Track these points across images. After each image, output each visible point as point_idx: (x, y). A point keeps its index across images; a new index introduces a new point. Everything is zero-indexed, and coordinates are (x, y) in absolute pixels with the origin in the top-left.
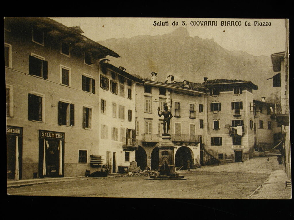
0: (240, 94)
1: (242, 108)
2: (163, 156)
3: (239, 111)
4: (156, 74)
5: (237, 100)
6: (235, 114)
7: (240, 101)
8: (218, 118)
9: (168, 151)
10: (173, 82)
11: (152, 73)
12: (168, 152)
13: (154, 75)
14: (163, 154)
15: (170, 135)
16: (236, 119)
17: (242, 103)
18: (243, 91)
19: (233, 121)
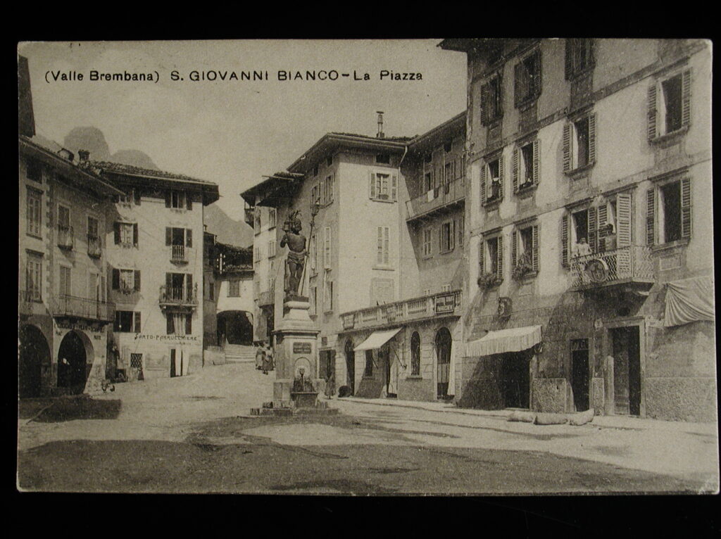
0: (187, 209)
1: (190, 244)
2: (298, 355)
3: (184, 251)
6: (173, 257)
9: (309, 341)
12: (310, 345)
14: (296, 351)
16: (175, 270)
17: (189, 232)
18: (194, 205)
19: (168, 275)
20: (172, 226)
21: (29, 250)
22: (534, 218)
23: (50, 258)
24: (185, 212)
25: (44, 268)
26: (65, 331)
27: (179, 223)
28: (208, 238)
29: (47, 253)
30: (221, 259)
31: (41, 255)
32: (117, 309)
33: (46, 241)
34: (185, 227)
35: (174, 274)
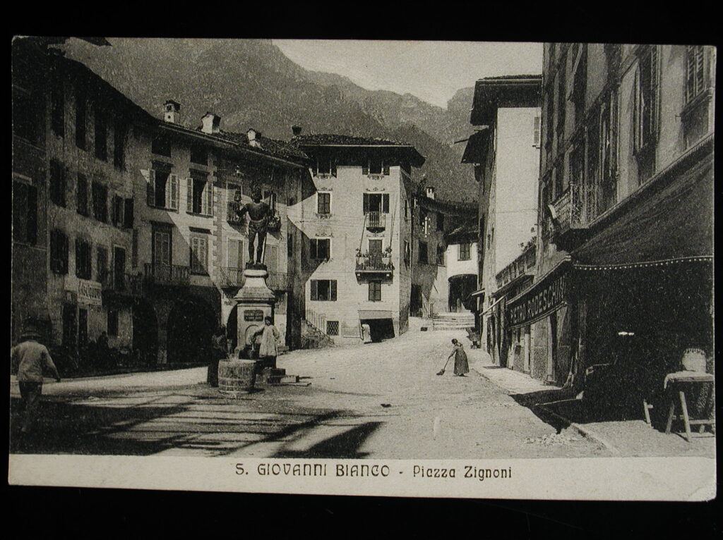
0: (384, 174)
1: (387, 210)
2: (250, 323)
3: (377, 218)
4: (177, 107)
5: (376, 189)
6: (370, 224)
7: (383, 193)
8: (329, 232)
9: (261, 309)
10: (217, 131)
11: (167, 102)
12: (262, 312)
13: (173, 108)
14: (247, 319)
15: (264, 268)
16: (372, 236)
17: (387, 197)
18: (392, 169)
20: (369, 193)
21: (192, 228)
23: (218, 234)
24: (382, 177)
25: (210, 243)
29: (213, 229)
30: (426, 222)
31: (208, 231)
32: (314, 278)
35: (371, 241)
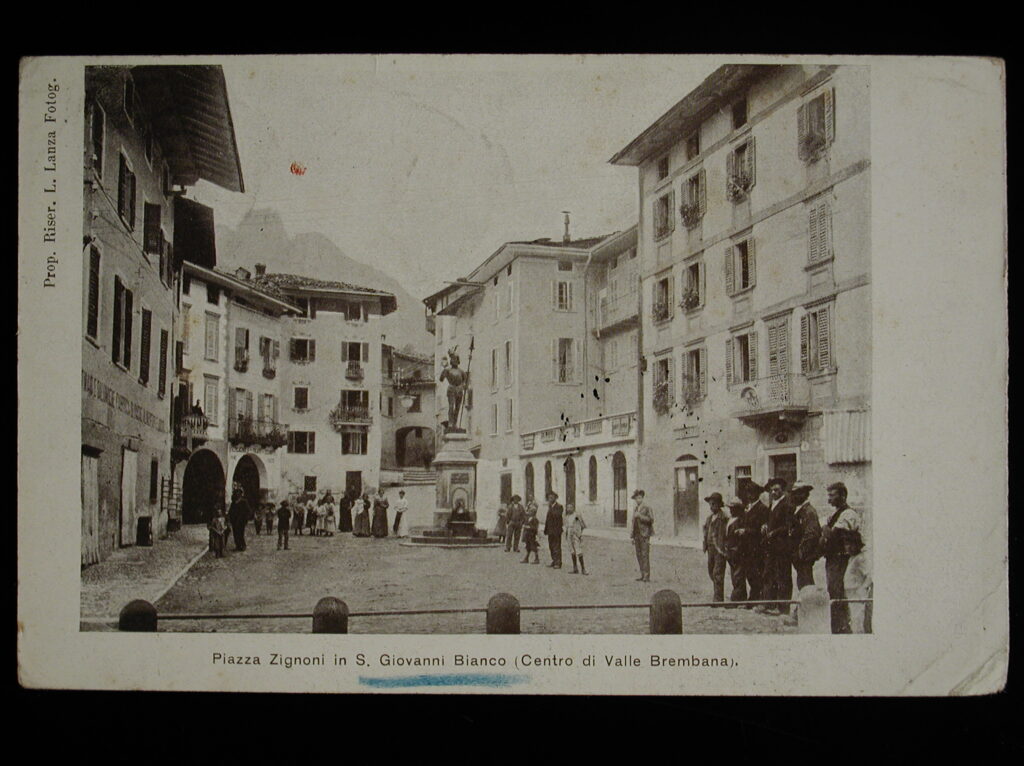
0: (364, 322)
1: (366, 358)
2: (455, 485)
3: (360, 367)
6: (349, 374)
8: (305, 381)
16: (351, 387)
17: (366, 346)
18: (370, 316)
19: (344, 393)
20: (348, 341)
22: (701, 340)
23: (227, 381)
24: (362, 325)
25: (221, 392)
26: (240, 455)
27: (355, 337)
28: (386, 350)
29: (223, 375)
31: (217, 378)
32: (291, 430)
33: (222, 363)
34: (362, 342)
35: (350, 392)
